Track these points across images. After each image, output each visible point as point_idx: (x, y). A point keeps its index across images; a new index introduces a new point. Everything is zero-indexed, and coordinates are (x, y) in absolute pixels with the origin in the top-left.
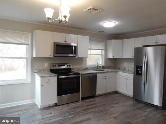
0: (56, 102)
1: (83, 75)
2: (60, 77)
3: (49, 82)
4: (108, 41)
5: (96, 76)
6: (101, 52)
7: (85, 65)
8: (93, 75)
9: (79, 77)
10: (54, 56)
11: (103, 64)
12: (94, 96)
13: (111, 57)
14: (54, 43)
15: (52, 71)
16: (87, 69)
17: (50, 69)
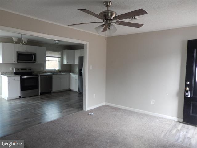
0: (20, 96)
1: (41, 76)
2: (22, 77)
3: (14, 80)
4: (64, 50)
5: (52, 77)
6: (58, 59)
7: (44, 69)
8: (50, 76)
9: (38, 78)
10: (17, 62)
11: (60, 69)
12: (51, 92)
13: (66, 63)
14: (17, 52)
15: (16, 73)
16: (46, 72)
17: (14, 72)
